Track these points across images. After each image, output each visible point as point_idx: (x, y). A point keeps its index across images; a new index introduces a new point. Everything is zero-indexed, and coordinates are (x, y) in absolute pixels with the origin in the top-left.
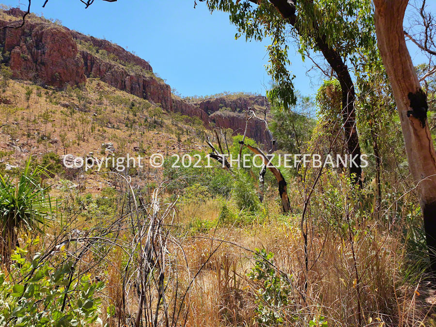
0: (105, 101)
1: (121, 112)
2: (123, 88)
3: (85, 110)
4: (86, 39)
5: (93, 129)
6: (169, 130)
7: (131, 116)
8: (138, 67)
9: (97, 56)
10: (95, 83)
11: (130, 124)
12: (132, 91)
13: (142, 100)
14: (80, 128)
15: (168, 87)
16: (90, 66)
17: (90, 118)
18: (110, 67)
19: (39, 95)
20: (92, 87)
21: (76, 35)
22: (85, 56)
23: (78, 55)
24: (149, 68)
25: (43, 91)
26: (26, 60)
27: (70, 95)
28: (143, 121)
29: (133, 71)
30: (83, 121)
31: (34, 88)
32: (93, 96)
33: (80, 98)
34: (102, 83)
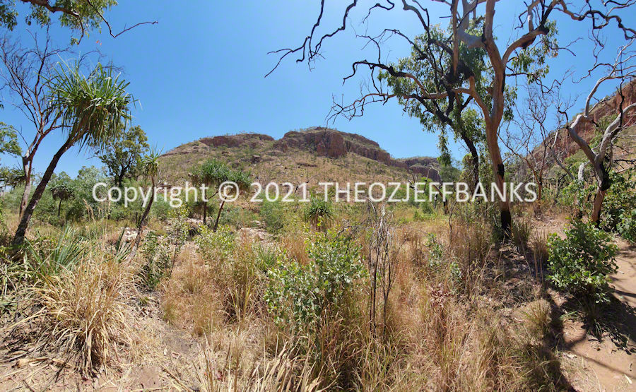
0: (356, 162)
1: (363, 166)
2: (364, 156)
3: (347, 167)
4: (347, 134)
5: (350, 175)
6: (389, 174)
7: (368, 168)
8: (372, 145)
9: (352, 142)
10: (351, 154)
11: (367, 172)
12: (368, 157)
13: (373, 161)
14: (345, 175)
15: (388, 154)
16: (349, 147)
17: (349, 170)
18: (358, 146)
19: (328, 162)
20: (350, 156)
21: (343, 134)
22: (347, 142)
23: (344, 143)
24: (378, 145)
25: (330, 160)
26: (323, 147)
27: (341, 161)
28: (374, 171)
29: (369, 147)
30: (346, 172)
31: (326, 159)
32: (350, 160)
33: (345, 161)
34: (355, 154)
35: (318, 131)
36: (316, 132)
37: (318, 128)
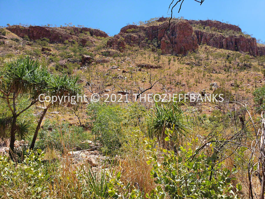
0: (210, 57)
1: (221, 62)
2: (221, 47)
3: (199, 65)
4: (197, 23)
5: (204, 75)
6: (256, 69)
7: (227, 64)
8: (231, 31)
9: (204, 31)
10: (204, 47)
11: (227, 69)
12: (227, 48)
13: (234, 52)
14: (197, 75)
15: (254, 39)
16: (201, 38)
17: (202, 69)
18: (212, 36)
19: (174, 61)
20: (202, 51)
21: (191, 22)
22: (197, 33)
23: (193, 33)
24: (239, 30)
25: (176, 58)
26: (167, 43)
27: (191, 58)
28: (236, 66)
29: (227, 34)
30: (198, 71)
31: (172, 57)
32: (203, 55)
33: (196, 58)
34: (208, 47)
35: (161, 23)
36: (158, 24)
37: (161, 19)
